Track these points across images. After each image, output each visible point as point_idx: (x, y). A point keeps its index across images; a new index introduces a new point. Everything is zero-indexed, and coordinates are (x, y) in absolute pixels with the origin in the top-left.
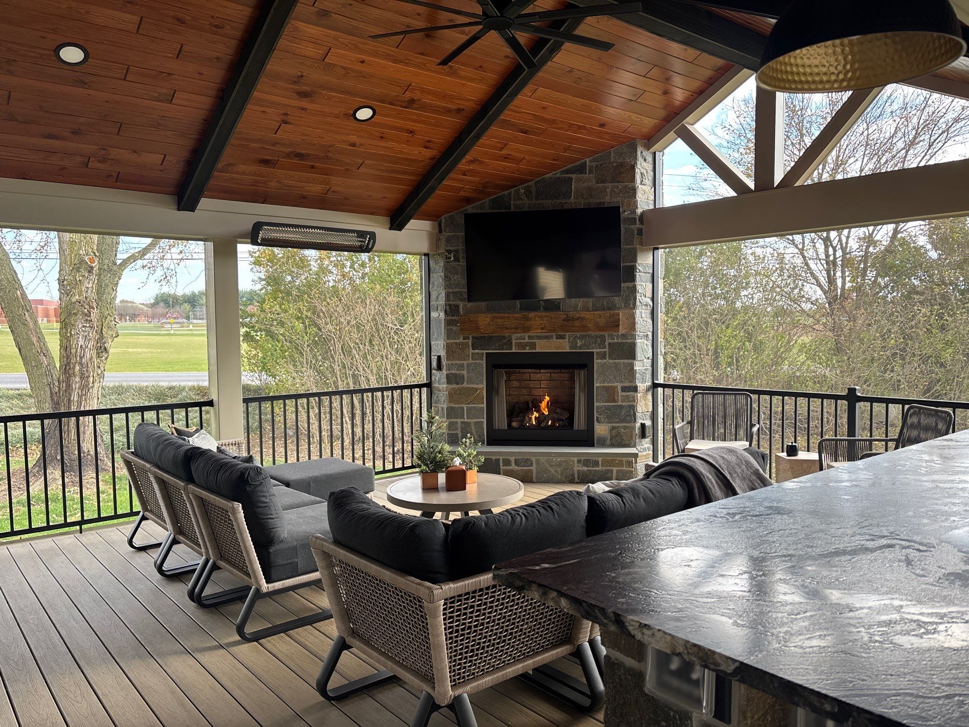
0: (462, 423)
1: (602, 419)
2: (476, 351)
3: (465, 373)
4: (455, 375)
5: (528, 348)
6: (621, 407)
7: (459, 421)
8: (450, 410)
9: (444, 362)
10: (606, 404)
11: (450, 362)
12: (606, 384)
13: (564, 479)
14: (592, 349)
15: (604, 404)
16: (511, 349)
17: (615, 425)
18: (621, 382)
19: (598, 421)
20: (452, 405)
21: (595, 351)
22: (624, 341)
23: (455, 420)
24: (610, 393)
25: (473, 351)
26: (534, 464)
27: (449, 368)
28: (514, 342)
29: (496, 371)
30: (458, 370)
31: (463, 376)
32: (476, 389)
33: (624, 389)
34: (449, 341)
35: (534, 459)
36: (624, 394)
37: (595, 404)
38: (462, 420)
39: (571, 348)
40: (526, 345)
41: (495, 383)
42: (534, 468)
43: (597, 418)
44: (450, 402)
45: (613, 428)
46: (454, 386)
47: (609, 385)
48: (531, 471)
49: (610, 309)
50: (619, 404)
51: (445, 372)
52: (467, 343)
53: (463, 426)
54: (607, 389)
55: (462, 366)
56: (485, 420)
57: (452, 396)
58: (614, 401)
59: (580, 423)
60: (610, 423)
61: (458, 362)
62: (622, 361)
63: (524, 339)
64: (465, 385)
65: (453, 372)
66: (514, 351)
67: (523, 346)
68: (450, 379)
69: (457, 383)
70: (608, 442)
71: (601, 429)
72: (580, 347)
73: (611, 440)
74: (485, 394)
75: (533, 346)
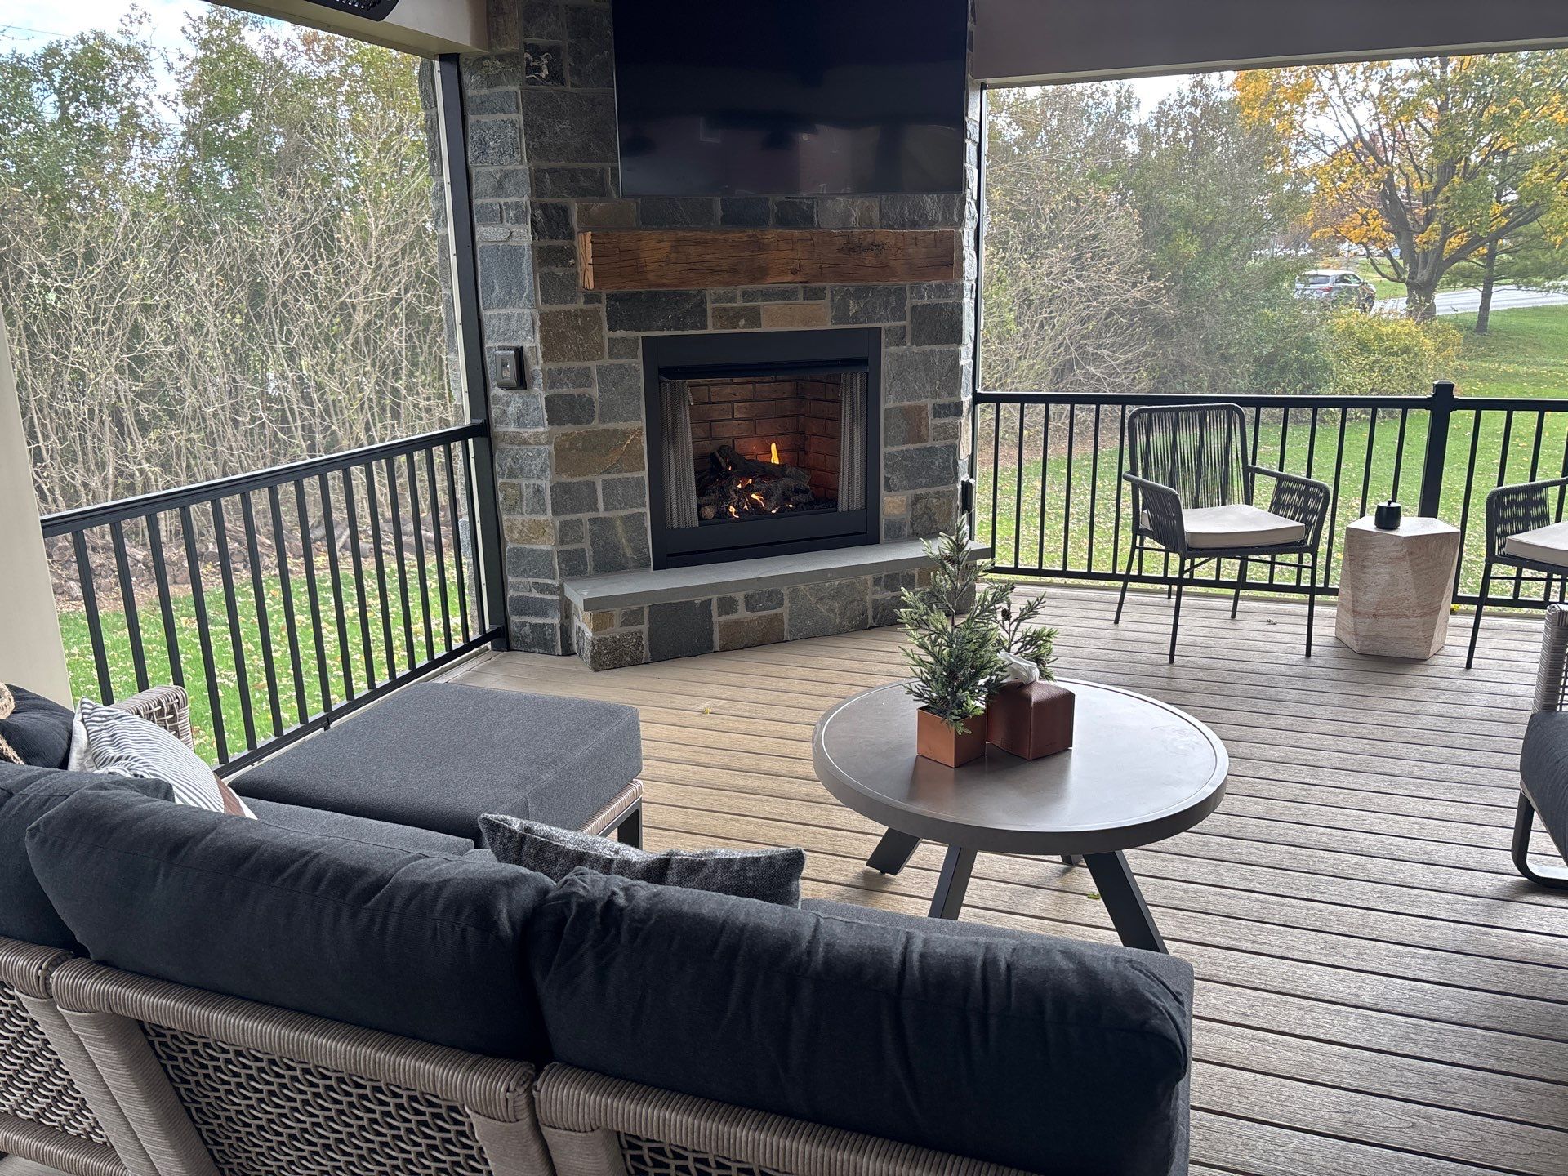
0: (593, 521)
1: (896, 481)
2: (620, 334)
3: (594, 392)
4: (570, 401)
5: (742, 322)
6: (932, 450)
7: (585, 516)
8: (560, 490)
9: (536, 366)
10: (905, 447)
11: (553, 366)
12: (906, 403)
13: (846, 624)
14: (879, 321)
15: (899, 448)
16: (705, 328)
17: (919, 491)
18: (935, 395)
19: (888, 487)
20: (566, 479)
21: (884, 325)
22: (942, 301)
23: (574, 517)
24: (913, 420)
25: (612, 334)
26: (786, 601)
27: (551, 380)
28: (710, 306)
29: (669, 384)
30: (575, 385)
31: (590, 400)
32: (625, 434)
33: (939, 411)
34: (547, 308)
35: (785, 591)
36: (939, 422)
37: (883, 449)
38: (592, 515)
39: (837, 319)
40: (738, 315)
41: (668, 414)
42: (784, 610)
43: (887, 479)
44: (559, 471)
45: (916, 500)
46: (569, 428)
47: (913, 403)
48: (778, 618)
49: (914, 224)
50: (928, 445)
51: (539, 392)
52: (595, 311)
53: (595, 528)
54: (906, 412)
55: (586, 373)
56: (647, 510)
57: (564, 456)
58: (920, 438)
59: (849, 497)
60: (912, 488)
61: (577, 364)
62: (937, 348)
63: (733, 300)
64: (596, 425)
65: (564, 391)
66: (710, 330)
67: (733, 317)
68: (557, 410)
69: (576, 421)
70: (907, 530)
71: (893, 505)
72: (855, 319)
73: (912, 524)
74: (645, 445)
75: (754, 316)
